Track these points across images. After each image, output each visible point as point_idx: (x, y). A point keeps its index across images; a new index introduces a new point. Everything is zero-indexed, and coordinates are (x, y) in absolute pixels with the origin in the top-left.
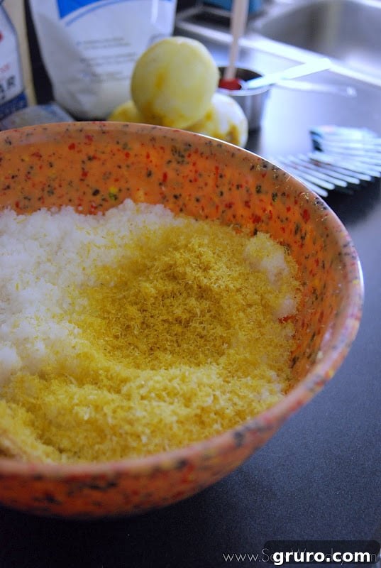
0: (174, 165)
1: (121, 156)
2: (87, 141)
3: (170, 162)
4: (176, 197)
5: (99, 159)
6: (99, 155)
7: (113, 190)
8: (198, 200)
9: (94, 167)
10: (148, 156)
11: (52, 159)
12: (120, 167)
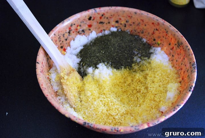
0: (176, 46)
1: (165, 34)
2: (158, 24)
3: (176, 44)
4: (173, 56)
5: (159, 31)
6: (159, 30)
7: (159, 42)
8: (177, 61)
9: (157, 33)
10: (171, 39)
11: (146, 24)
12: (163, 37)
